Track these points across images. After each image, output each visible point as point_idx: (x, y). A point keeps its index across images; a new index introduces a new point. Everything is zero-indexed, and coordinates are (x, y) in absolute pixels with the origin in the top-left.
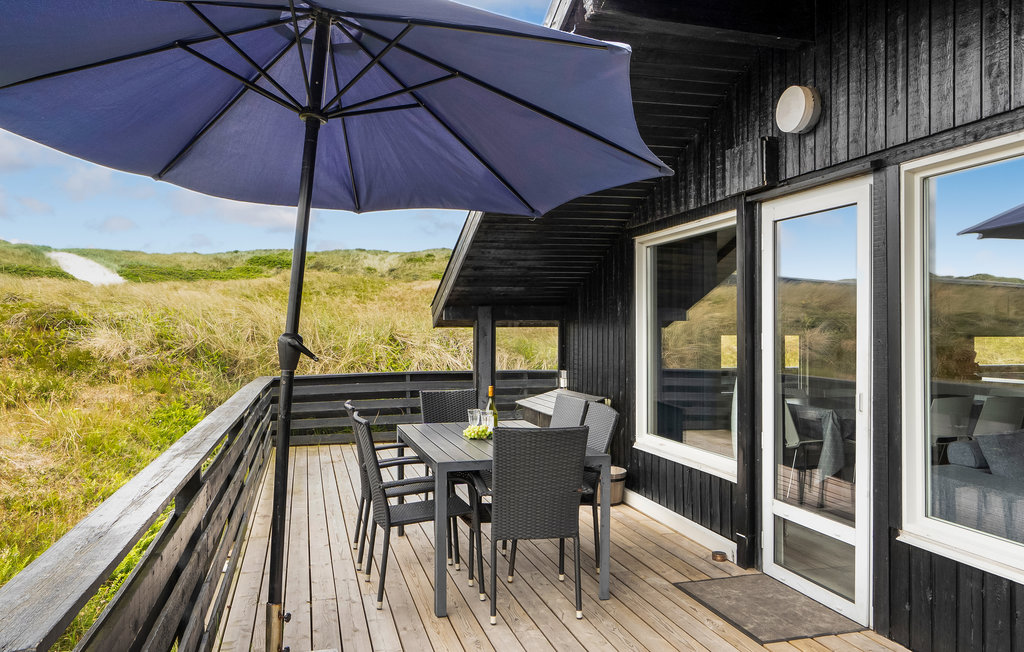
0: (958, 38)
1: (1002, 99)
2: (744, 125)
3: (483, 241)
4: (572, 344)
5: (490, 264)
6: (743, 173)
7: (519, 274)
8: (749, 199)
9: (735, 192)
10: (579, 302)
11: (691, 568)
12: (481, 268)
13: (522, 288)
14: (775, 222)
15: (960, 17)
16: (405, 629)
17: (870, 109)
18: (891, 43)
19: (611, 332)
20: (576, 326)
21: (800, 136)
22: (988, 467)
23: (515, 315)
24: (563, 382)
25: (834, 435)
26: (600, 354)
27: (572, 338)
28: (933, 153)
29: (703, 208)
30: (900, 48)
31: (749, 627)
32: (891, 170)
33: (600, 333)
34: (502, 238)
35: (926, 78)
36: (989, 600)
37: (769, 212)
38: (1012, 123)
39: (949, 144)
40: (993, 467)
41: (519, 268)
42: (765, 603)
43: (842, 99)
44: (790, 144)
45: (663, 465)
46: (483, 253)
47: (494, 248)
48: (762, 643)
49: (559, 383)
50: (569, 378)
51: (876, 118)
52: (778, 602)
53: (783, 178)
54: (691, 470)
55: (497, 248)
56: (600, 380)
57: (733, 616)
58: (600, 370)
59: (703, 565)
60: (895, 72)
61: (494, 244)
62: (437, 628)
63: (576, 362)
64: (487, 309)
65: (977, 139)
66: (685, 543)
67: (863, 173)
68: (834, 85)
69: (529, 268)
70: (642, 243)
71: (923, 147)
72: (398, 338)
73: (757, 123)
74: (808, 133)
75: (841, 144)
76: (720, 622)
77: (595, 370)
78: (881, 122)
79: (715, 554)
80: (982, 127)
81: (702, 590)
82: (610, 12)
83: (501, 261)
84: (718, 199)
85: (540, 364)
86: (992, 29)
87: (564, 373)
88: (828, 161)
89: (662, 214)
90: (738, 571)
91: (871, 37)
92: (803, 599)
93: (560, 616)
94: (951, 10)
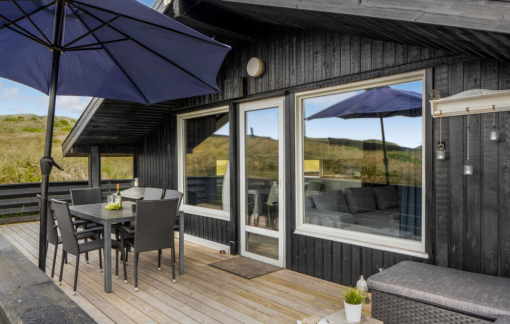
0: (314, 50)
1: (329, 74)
2: (231, 70)
3: (101, 113)
4: (141, 164)
5: (102, 125)
6: (233, 91)
7: (116, 130)
8: (234, 102)
9: (229, 98)
10: (145, 145)
11: (212, 258)
12: (96, 127)
13: (116, 137)
14: (245, 112)
15: (315, 43)
16: (93, 300)
17: (284, 71)
18: (291, 47)
19: (164, 159)
20: (143, 156)
21: (256, 78)
22: (315, 207)
23: (111, 151)
24: (136, 184)
25: (258, 200)
26: (158, 169)
27: (141, 162)
28: (306, 90)
29: (212, 104)
30: (294, 50)
31: (243, 275)
32: (291, 95)
33: (158, 159)
34: (111, 112)
35: (304, 63)
36: (325, 249)
37: (243, 108)
38: (332, 83)
39: (312, 88)
40: (317, 207)
41: (117, 127)
42: (246, 266)
43: (273, 66)
44: (252, 81)
45: (193, 217)
46: (99, 119)
47: (106, 116)
48: (249, 279)
49: (134, 184)
50: (139, 182)
51: (286, 75)
52: (250, 265)
53: (249, 94)
54: (207, 218)
55: (108, 117)
56: (158, 182)
57: (235, 272)
58: (158, 177)
59: (217, 256)
60: (293, 59)
61: (106, 115)
62: (109, 297)
63: (143, 173)
64: (97, 147)
65: (321, 87)
66: (206, 249)
67: (281, 95)
68: (269, 60)
69: (122, 128)
70: (180, 117)
71: (303, 88)
72: (32, 164)
73: (237, 70)
74: (259, 77)
75: (272, 83)
76: (231, 275)
77: (155, 177)
78: (287, 76)
79: (221, 252)
80: (322, 83)
81: (220, 265)
82: (186, 17)
83: (108, 123)
84: (220, 100)
85: (116, 176)
86: (326, 49)
87: (136, 179)
88: (267, 89)
89: (192, 105)
90: (232, 257)
91: (284, 43)
92: (259, 263)
93: (165, 283)
94: (312, 39)
